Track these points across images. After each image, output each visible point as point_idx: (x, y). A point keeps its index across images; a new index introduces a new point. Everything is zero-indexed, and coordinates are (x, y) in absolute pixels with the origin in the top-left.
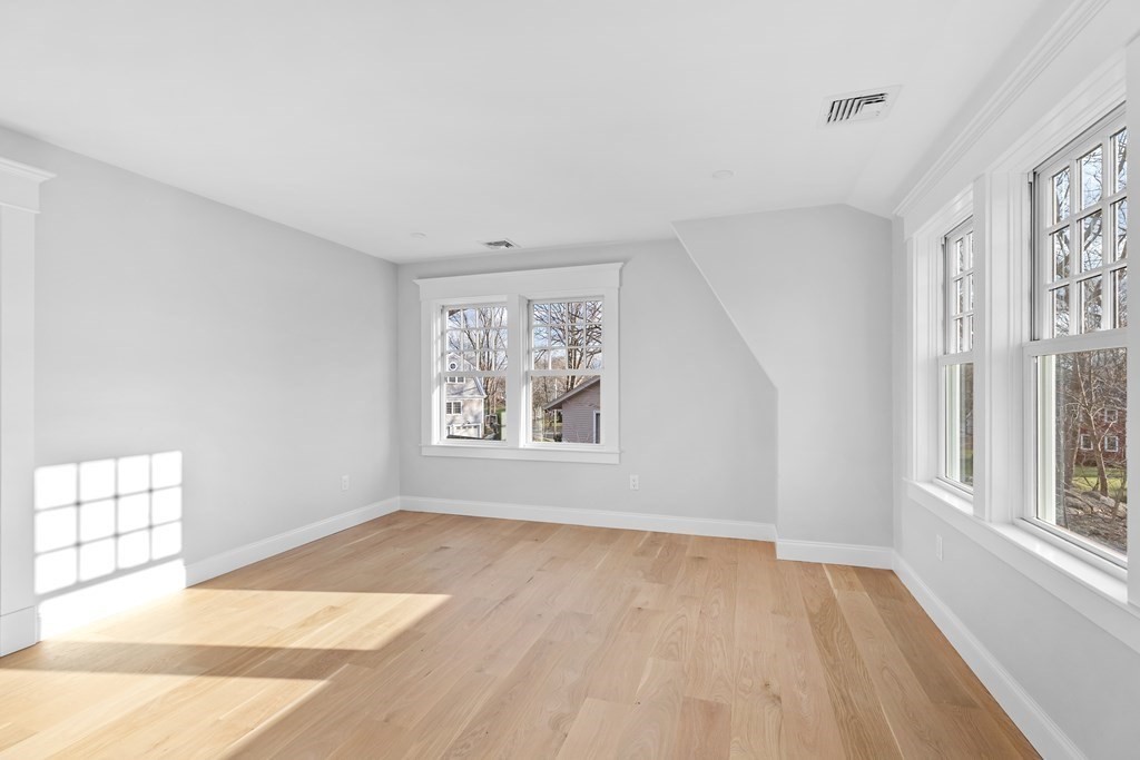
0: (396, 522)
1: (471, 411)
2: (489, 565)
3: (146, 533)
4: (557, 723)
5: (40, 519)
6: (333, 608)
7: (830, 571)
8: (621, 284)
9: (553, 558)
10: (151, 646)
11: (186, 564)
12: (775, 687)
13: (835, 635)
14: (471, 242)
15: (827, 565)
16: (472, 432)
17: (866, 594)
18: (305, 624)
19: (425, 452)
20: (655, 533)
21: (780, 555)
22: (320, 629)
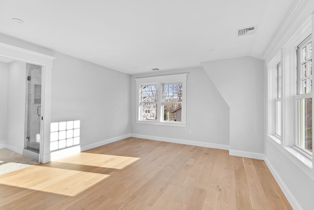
0: (129, 140)
1: (152, 112)
2: (151, 152)
3: (72, 139)
4: (161, 190)
5: (51, 134)
6: (112, 159)
7: (244, 159)
8: (187, 79)
9: (167, 151)
10: (72, 164)
11: (81, 147)
12: (220, 187)
13: (241, 176)
14: (148, 69)
15: (244, 157)
16: (152, 118)
17: (253, 166)
18: (106, 162)
19: (137, 122)
20: (196, 146)
21: (230, 154)
22: (109, 163)
